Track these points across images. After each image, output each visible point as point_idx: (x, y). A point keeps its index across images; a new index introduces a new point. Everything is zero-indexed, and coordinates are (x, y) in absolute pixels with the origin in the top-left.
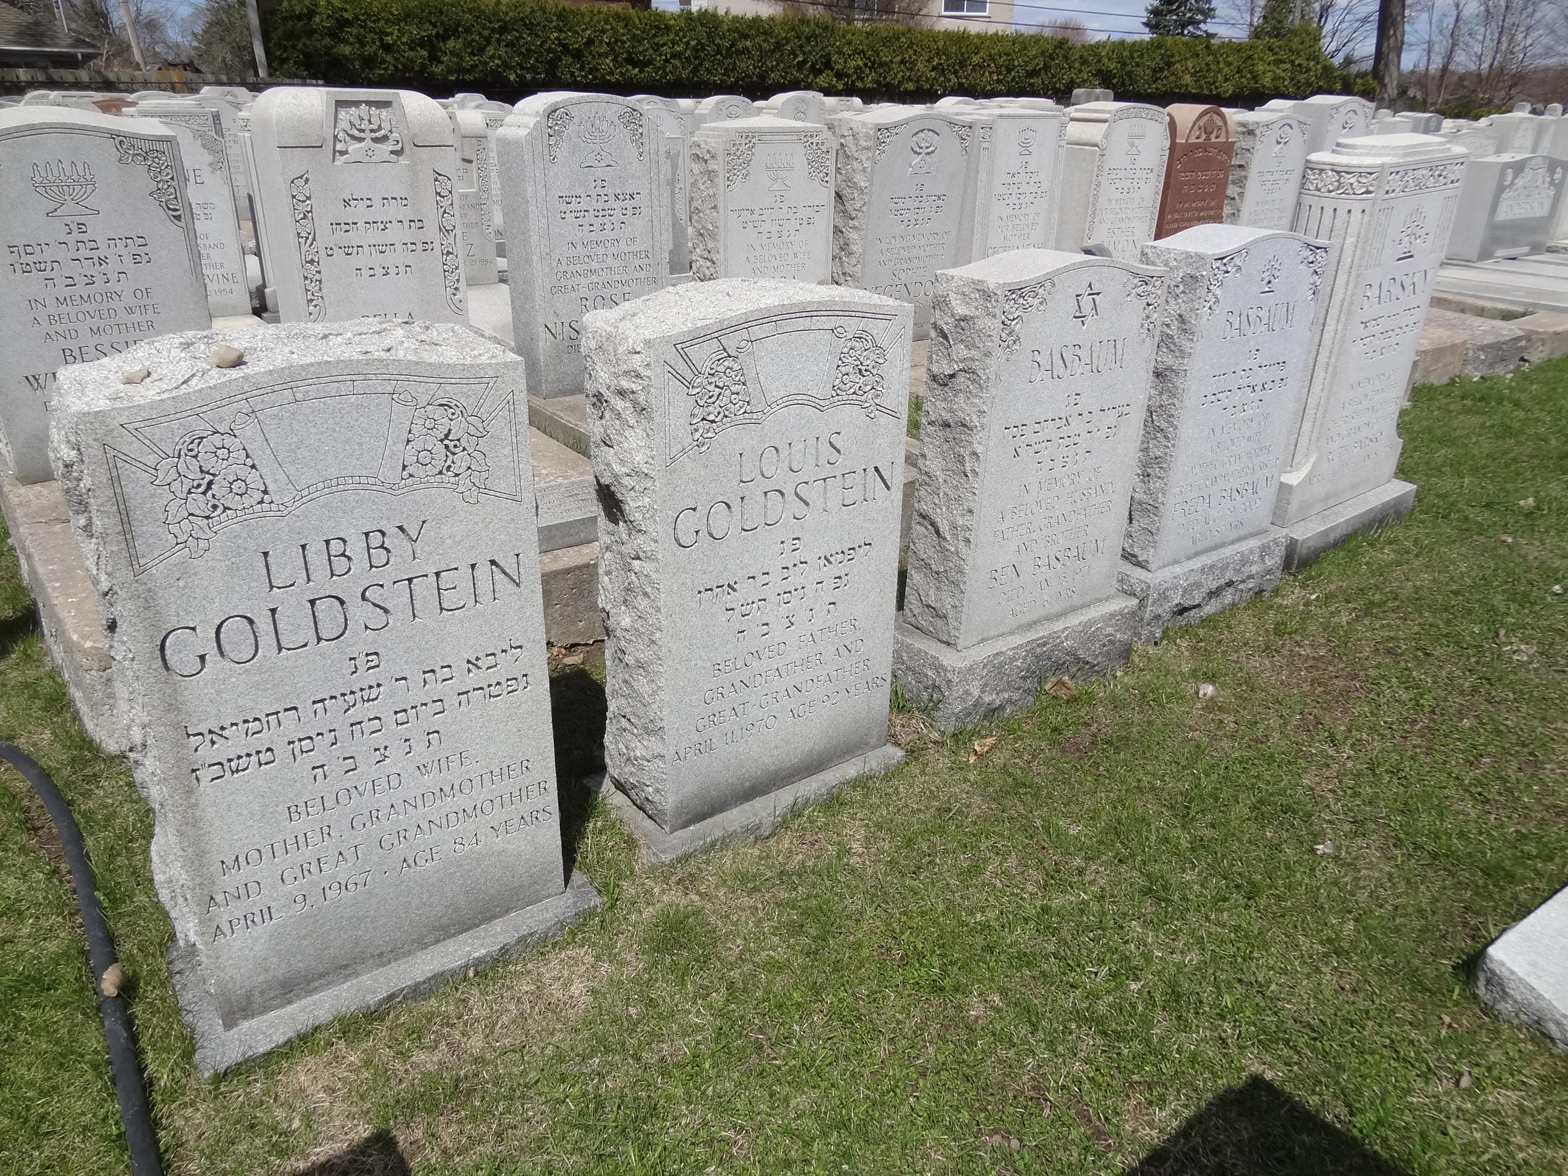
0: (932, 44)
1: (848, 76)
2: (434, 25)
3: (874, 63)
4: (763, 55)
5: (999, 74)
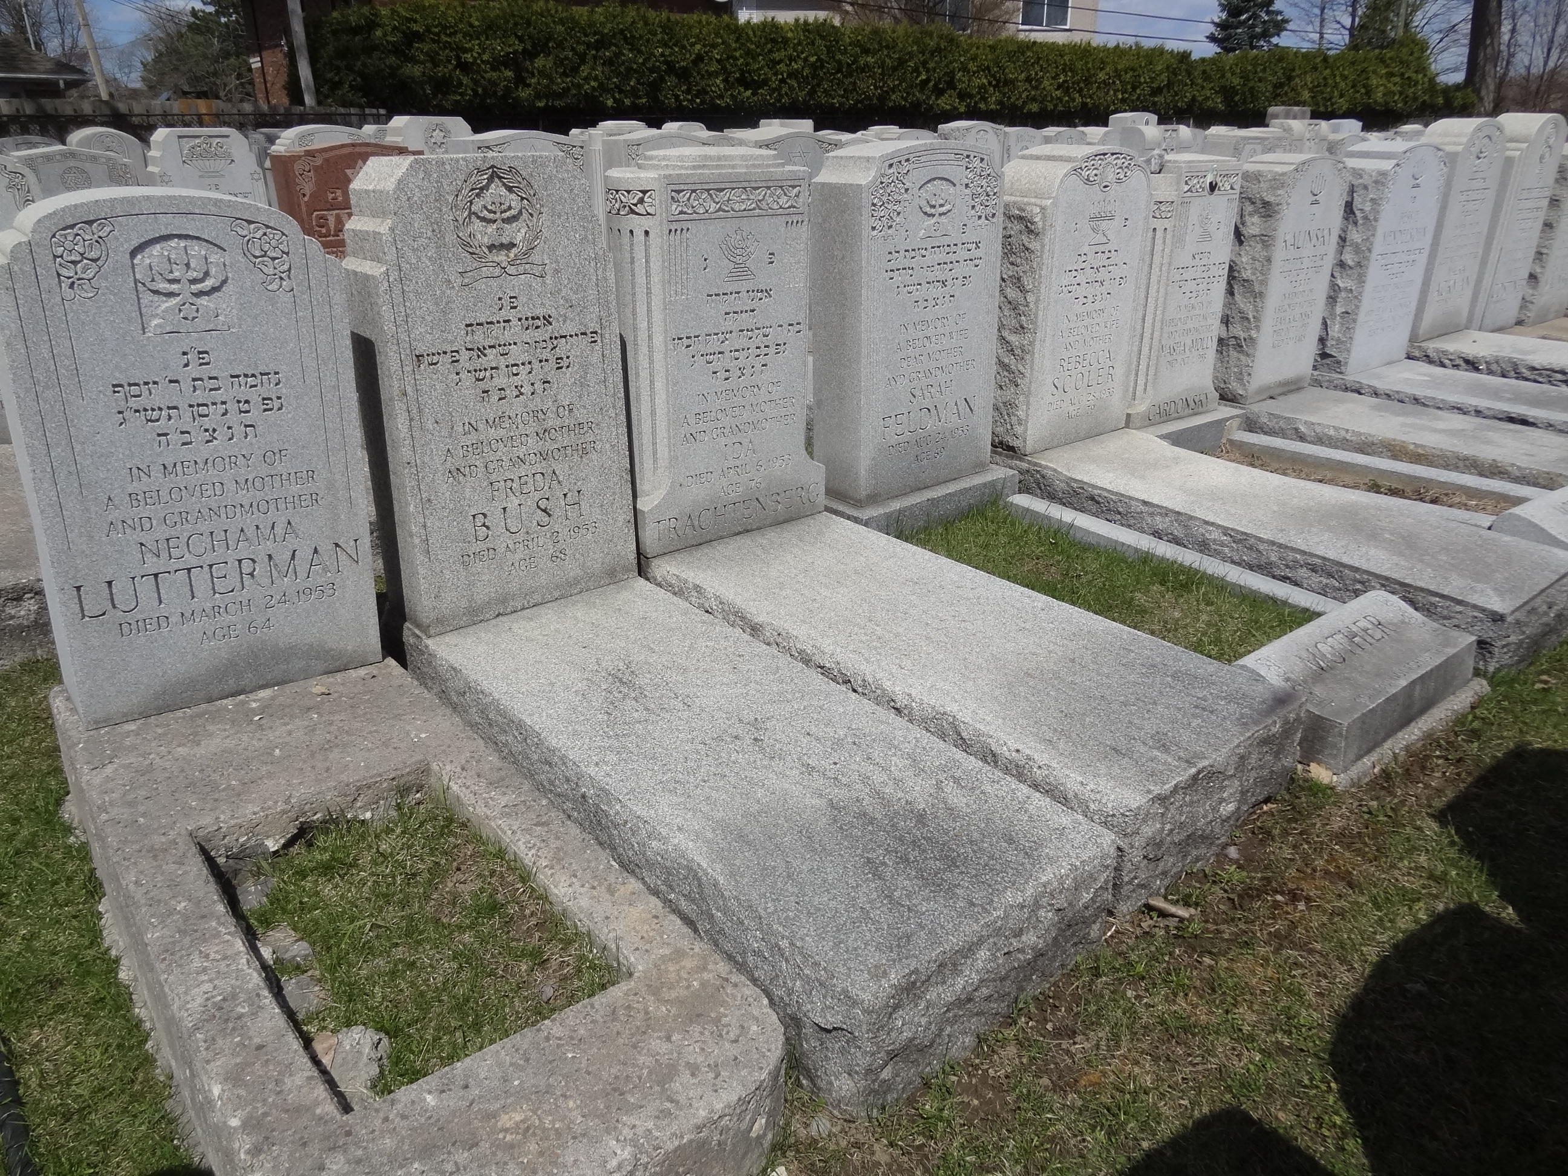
1: (971, 96)
2: (521, 39)
3: (998, 81)
4: (885, 73)
5: (1124, 92)
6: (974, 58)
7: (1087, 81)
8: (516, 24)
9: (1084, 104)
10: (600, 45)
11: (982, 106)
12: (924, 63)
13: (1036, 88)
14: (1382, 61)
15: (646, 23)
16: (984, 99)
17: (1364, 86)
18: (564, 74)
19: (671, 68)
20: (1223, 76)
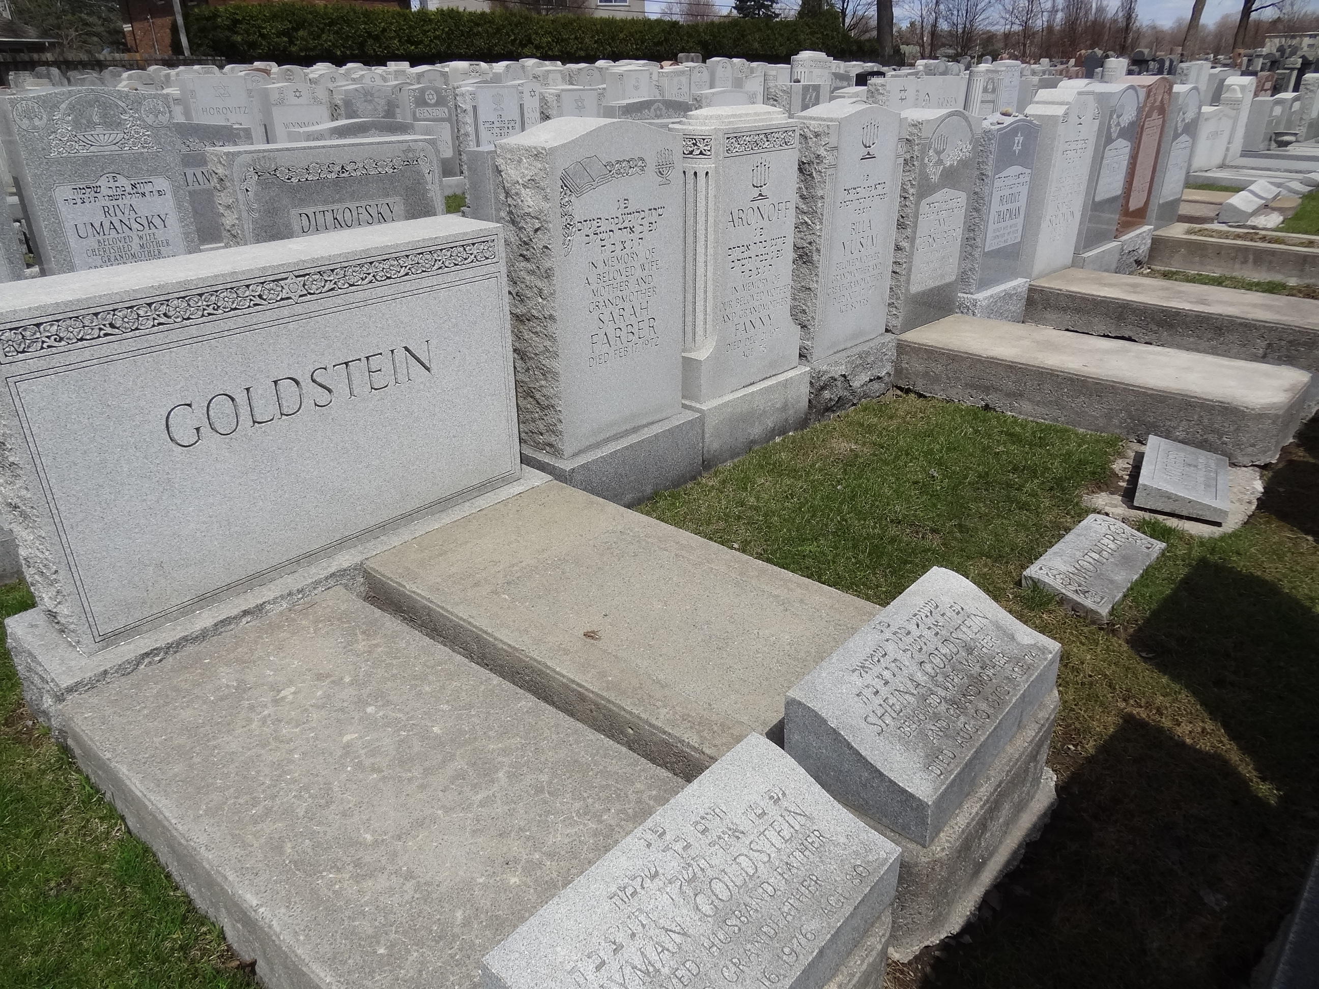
0: (593, 27)
1: (543, 48)
2: (290, 22)
3: (558, 39)
4: (490, 36)
6: (542, 27)
7: (613, 39)
8: (287, 15)
9: (613, 52)
10: (332, 24)
11: (550, 53)
12: (512, 30)
13: (581, 43)
14: (807, 25)
15: (355, 13)
16: (550, 49)
17: (796, 40)
18: (314, 39)
19: (370, 35)
20: (699, 35)
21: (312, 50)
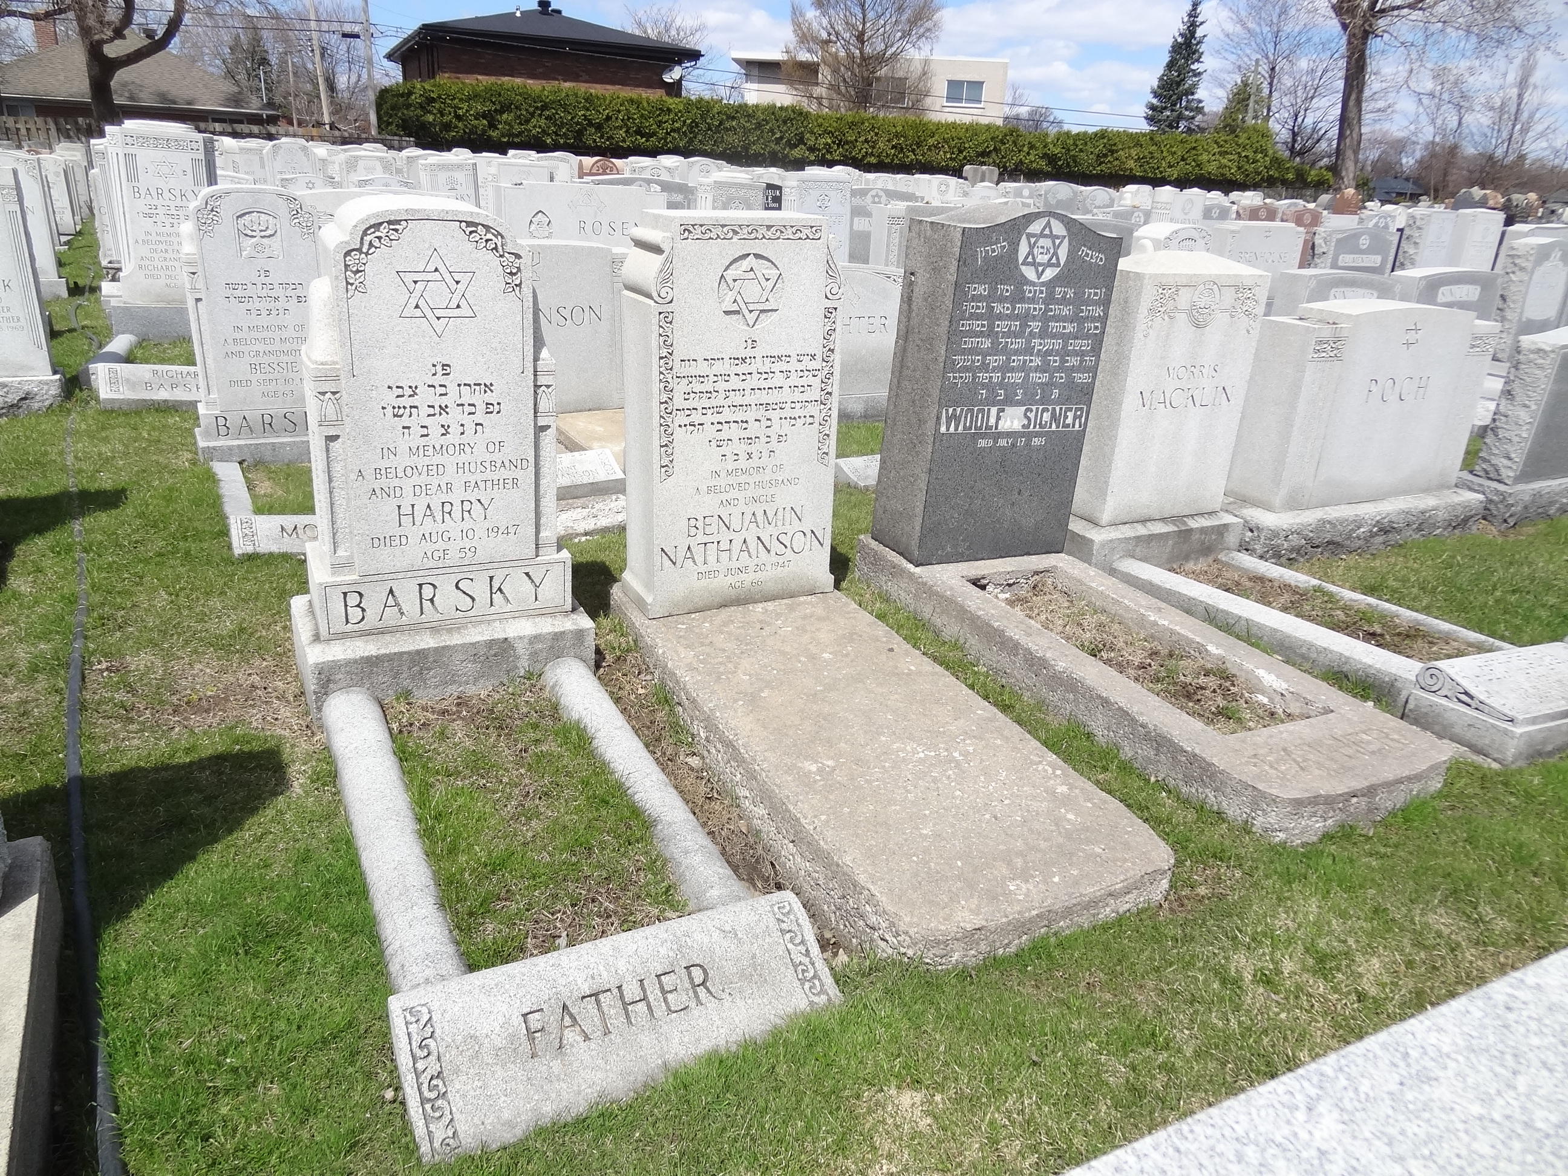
1: (819, 150)
2: (494, 103)
4: (747, 132)
5: (953, 153)
8: (492, 95)
12: (778, 127)
15: (575, 97)
16: (829, 152)
21: (517, 136)
